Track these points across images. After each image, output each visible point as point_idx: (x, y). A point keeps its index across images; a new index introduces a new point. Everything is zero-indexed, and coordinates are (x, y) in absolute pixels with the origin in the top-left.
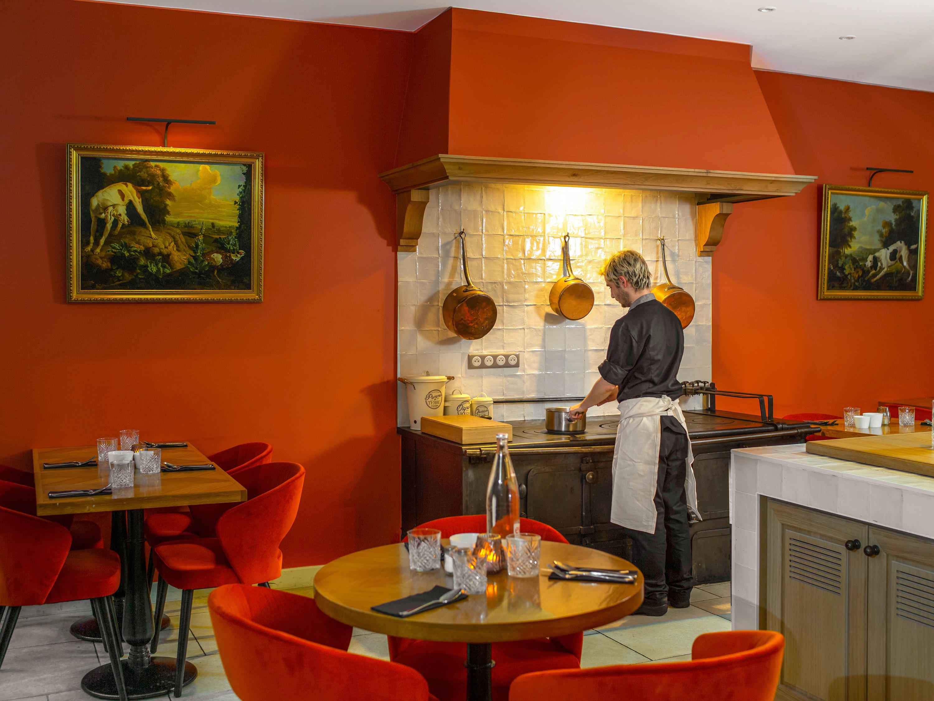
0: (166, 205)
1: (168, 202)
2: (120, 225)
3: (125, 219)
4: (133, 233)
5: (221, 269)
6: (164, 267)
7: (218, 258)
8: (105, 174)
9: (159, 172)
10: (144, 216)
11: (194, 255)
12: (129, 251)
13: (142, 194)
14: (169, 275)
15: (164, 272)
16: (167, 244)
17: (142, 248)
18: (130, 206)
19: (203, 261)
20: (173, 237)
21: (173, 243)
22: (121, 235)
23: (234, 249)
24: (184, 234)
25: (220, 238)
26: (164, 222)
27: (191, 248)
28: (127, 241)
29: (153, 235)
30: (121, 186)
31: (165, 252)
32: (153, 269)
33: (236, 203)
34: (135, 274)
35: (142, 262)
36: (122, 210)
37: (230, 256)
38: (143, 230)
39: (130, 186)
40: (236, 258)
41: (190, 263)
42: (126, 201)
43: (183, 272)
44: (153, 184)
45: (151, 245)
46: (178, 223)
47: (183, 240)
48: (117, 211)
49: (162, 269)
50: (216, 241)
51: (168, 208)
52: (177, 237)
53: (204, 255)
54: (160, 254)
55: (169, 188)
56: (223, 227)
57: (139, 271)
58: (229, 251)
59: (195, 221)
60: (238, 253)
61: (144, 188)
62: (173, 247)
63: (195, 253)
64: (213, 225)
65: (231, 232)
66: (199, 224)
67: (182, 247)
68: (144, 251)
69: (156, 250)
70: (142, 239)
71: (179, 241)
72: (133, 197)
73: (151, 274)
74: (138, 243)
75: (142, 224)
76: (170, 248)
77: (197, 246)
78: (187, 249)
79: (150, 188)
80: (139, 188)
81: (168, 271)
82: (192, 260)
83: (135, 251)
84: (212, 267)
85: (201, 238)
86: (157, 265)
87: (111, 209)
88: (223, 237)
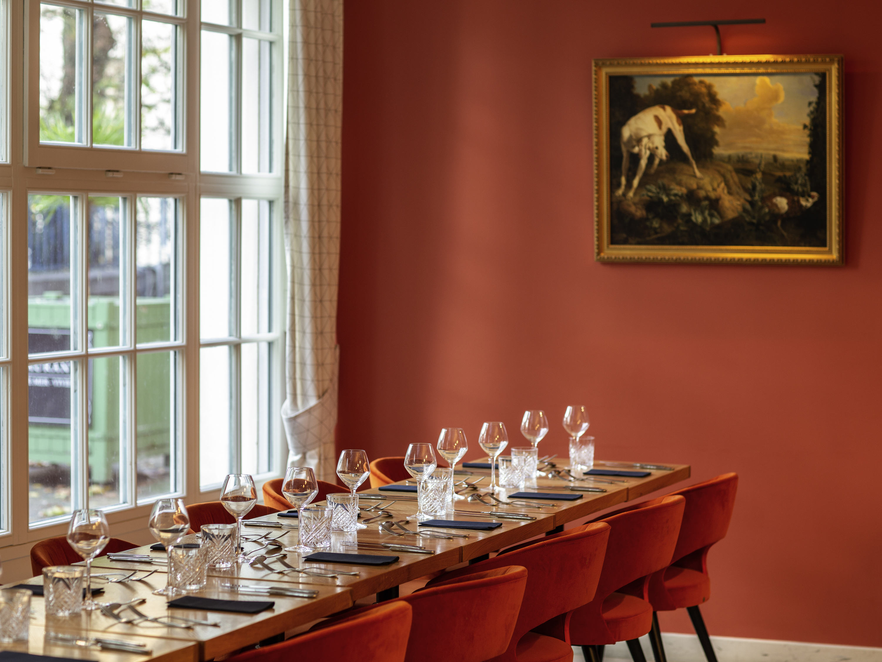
0: (714, 134)
1: (717, 129)
2: (657, 161)
3: (662, 153)
4: (673, 171)
5: (786, 218)
6: (711, 215)
7: (782, 203)
8: (638, 96)
9: (704, 90)
10: (685, 148)
11: (749, 198)
12: (668, 195)
13: (683, 120)
14: (718, 226)
15: (712, 223)
16: (715, 185)
17: (684, 190)
18: (669, 137)
19: (762, 208)
20: (723, 176)
21: (723, 185)
22: (658, 173)
23: (803, 191)
24: (738, 171)
25: (785, 176)
26: (711, 155)
27: (746, 190)
28: (666, 181)
29: (698, 173)
30: (657, 111)
31: (713, 195)
32: (698, 218)
33: (805, 127)
34: (676, 225)
35: (684, 208)
36: (659, 142)
37: (798, 201)
38: (685, 167)
39: (669, 109)
40: (806, 203)
41: (745, 210)
42: (664, 129)
43: (737, 223)
44: (697, 107)
45: (695, 186)
46: (730, 157)
47: (736, 179)
48: (653, 143)
49: (709, 219)
50: (779, 179)
51: (717, 138)
52: (728, 176)
53: (763, 199)
54: (707, 198)
55: (717, 110)
56: (788, 160)
57: (680, 221)
58: (797, 194)
59: (751, 153)
60: (810, 196)
61: (686, 112)
62: (723, 189)
63: (752, 196)
64: (775, 158)
65: (800, 169)
66: (756, 157)
67: (734, 188)
68: (687, 195)
69: (702, 193)
70: (684, 179)
71: (731, 182)
72: (673, 125)
73: (695, 224)
74: (679, 184)
75: (684, 158)
76: (719, 190)
77: (754, 187)
78: (741, 191)
79: (693, 111)
80: (679, 112)
81: (717, 221)
82: (748, 206)
83: (675, 195)
84: (775, 215)
85: (759, 176)
86: (702, 213)
87: (645, 141)
88: (788, 174)
